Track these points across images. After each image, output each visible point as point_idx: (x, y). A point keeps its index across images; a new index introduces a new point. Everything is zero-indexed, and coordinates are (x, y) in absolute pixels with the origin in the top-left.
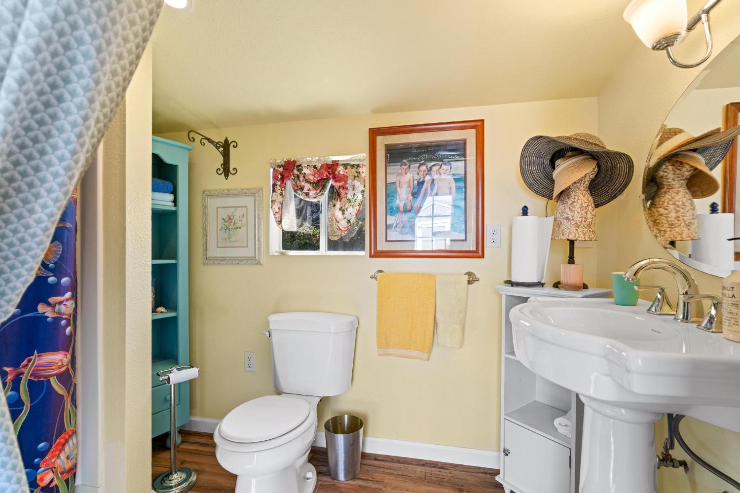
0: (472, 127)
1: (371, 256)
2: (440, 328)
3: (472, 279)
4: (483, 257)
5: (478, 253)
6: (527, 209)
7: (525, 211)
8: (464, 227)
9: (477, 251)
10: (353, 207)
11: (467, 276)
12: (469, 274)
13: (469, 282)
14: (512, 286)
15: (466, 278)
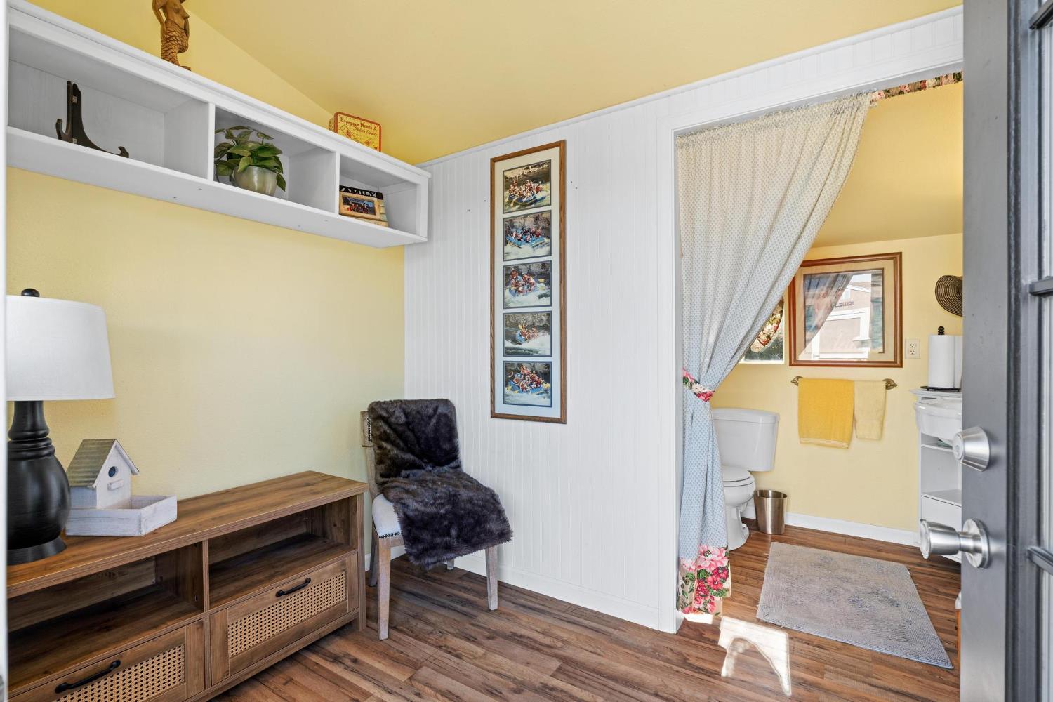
0: (891, 259)
1: (791, 365)
2: (859, 423)
3: (890, 384)
4: (901, 366)
5: (898, 363)
6: (943, 328)
7: (941, 331)
8: (882, 342)
9: (895, 362)
10: (772, 324)
11: (885, 382)
12: (888, 381)
13: (887, 387)
14: (928, 390)
15: (884, 384)
